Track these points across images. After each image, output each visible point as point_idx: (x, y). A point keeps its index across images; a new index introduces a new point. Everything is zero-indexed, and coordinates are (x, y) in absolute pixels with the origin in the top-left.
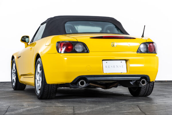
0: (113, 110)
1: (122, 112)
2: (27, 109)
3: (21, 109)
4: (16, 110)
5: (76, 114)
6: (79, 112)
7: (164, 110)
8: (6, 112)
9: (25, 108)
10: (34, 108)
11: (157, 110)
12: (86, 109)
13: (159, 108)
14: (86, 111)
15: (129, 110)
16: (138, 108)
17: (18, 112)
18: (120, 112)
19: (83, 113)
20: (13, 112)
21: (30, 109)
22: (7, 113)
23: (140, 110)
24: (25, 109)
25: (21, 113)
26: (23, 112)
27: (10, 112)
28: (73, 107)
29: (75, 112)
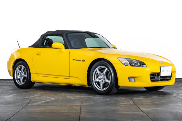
0: (112, 102)
1: (119, 104)
2: (45, 101)
3: (40, 101)
4: (36, 102)
6: (85, 104)
8: (28, 104)
9: (43, 101)
10: (50, 101)
11: (146, 103)
12: (90, 102)
14: (91, 103)
15: (125, 102)
16: (132, 101)
17: (38, 104)
18: (117, 104)
19: (88, 105)
20: (33, 104)
21: (47, 102)
22: (29, 105)
23: (133, 103)
25: (40, 104)
26: (42, 104)
27: (31, 104)
28: (80, 100)
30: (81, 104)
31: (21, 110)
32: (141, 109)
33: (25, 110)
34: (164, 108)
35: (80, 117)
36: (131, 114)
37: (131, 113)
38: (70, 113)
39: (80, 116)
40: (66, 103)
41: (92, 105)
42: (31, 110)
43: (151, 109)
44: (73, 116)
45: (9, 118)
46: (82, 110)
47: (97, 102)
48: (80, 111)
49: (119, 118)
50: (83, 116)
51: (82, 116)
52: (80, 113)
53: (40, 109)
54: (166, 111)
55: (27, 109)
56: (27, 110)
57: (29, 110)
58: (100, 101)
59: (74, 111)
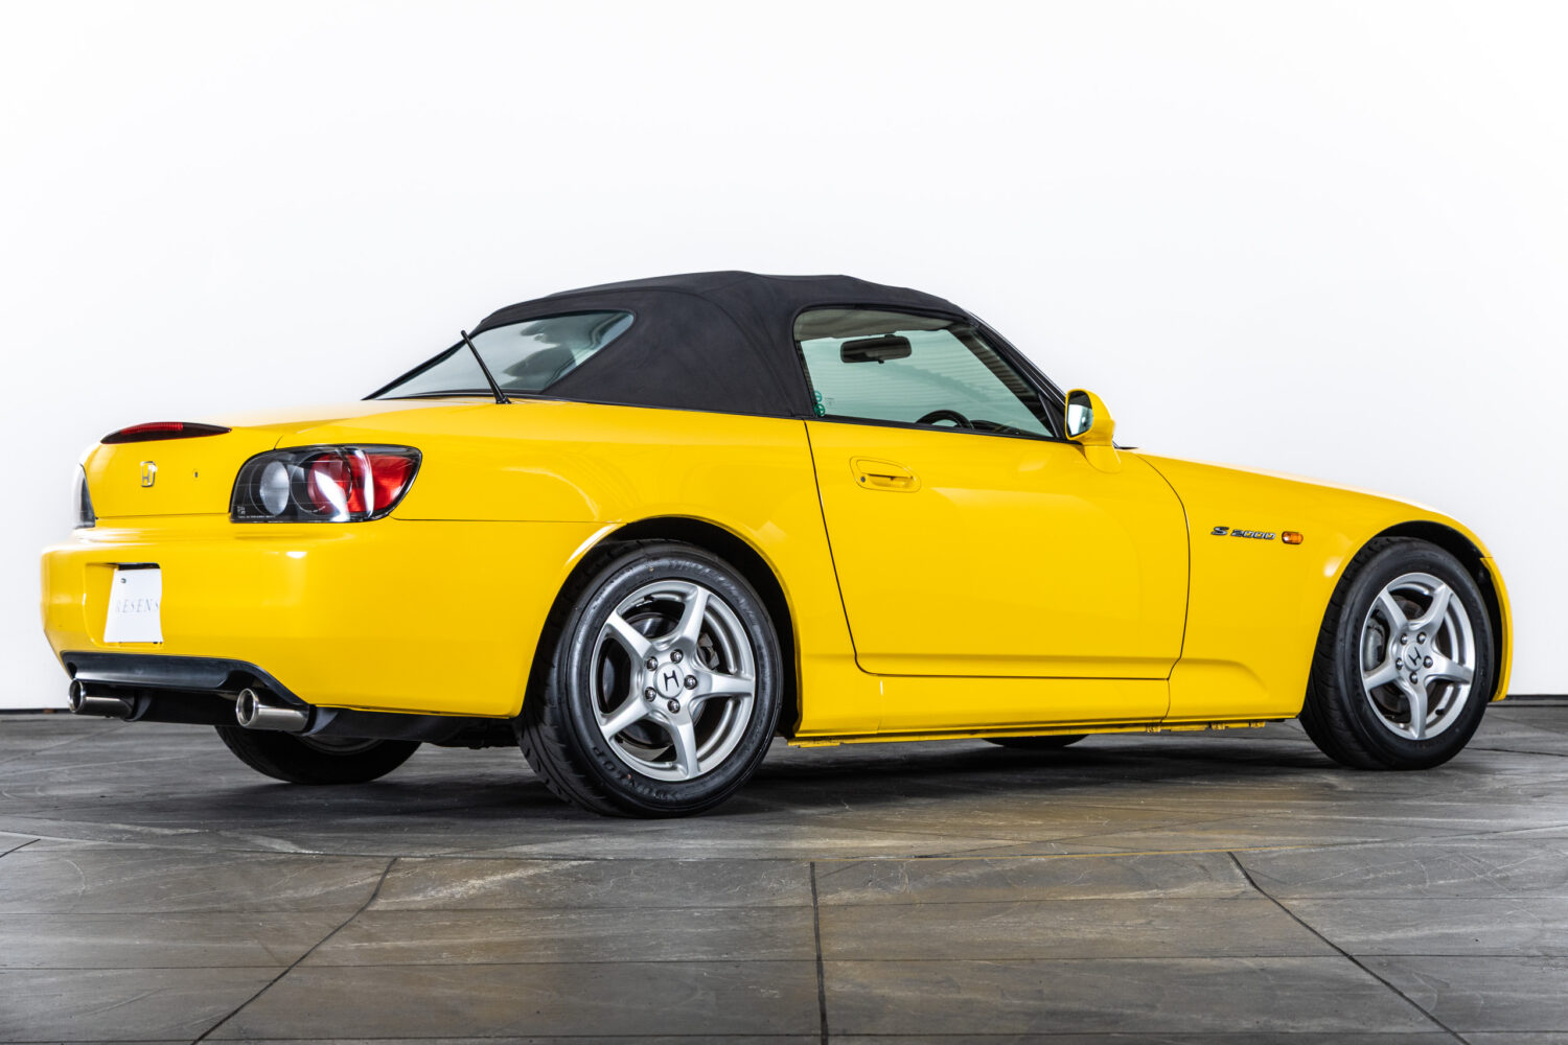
1: (1131, 896)
4: (442, 881)
5: (827, 906)
6: (847, 896)
7: (1410, 886)
8: (374, 896)
10: (556, 871)
11: (1360, 885)
12: (896, 881)
13: (1375, 871)
15: (1180, 881)
16: (1237, 872)
17: (452, 896)
18: (1118, 896)
19: (880, 905)
20: (419, 898)
21: (530, 878)
22: (381, 904)
23: (1245, 885)
24: (499, 877)
25: (472, 899)
26: (487, 893)
27: (397, 895)
28: (806, 865)
29: (821, 899)
30: (814, 891)
31: (324, 948)
32: (1325, 931)
33: (352, 946)
34: (1519, 926)
35: (822, 999)
36: (1250, 972)
37: (1249, 963)
38: (737, 964)
39: (821, 986)
40: (690, 885)
41: (905, 906)
42: (401, 943)
43: (1413, 933)
44: (765, 993)
45: (228, 1009)
46: (832, 946)
47: (948, 875)
48: (819, 949)
49: (1152, 1007)
50: (848, 988)
51: (834, 987)
52: (820, 972)
53: (476, 938)
54: (1534, 952)
55: (370, 937)
56: (374, 945)
57: (387, 945)
58: (974, 872)
59: (764, 953)
